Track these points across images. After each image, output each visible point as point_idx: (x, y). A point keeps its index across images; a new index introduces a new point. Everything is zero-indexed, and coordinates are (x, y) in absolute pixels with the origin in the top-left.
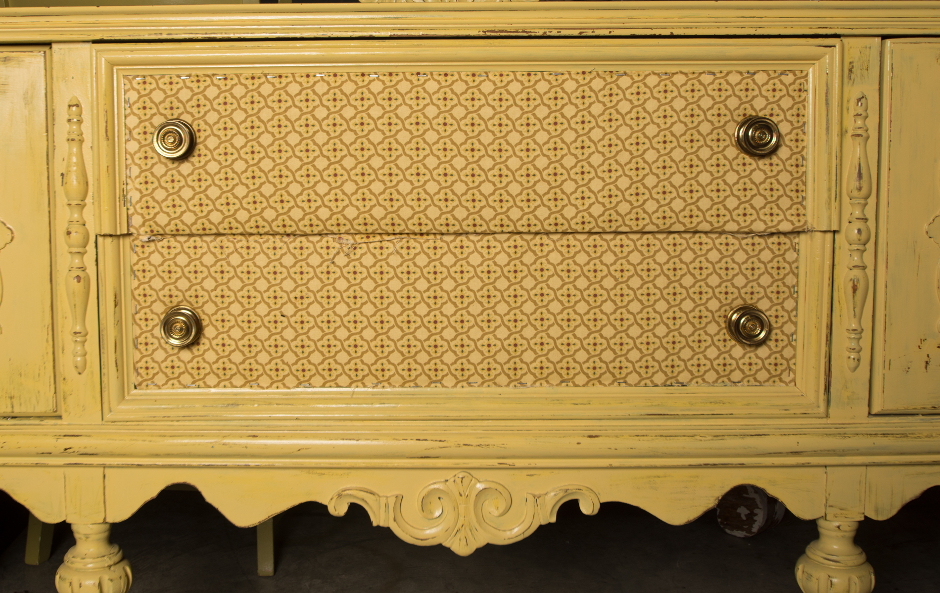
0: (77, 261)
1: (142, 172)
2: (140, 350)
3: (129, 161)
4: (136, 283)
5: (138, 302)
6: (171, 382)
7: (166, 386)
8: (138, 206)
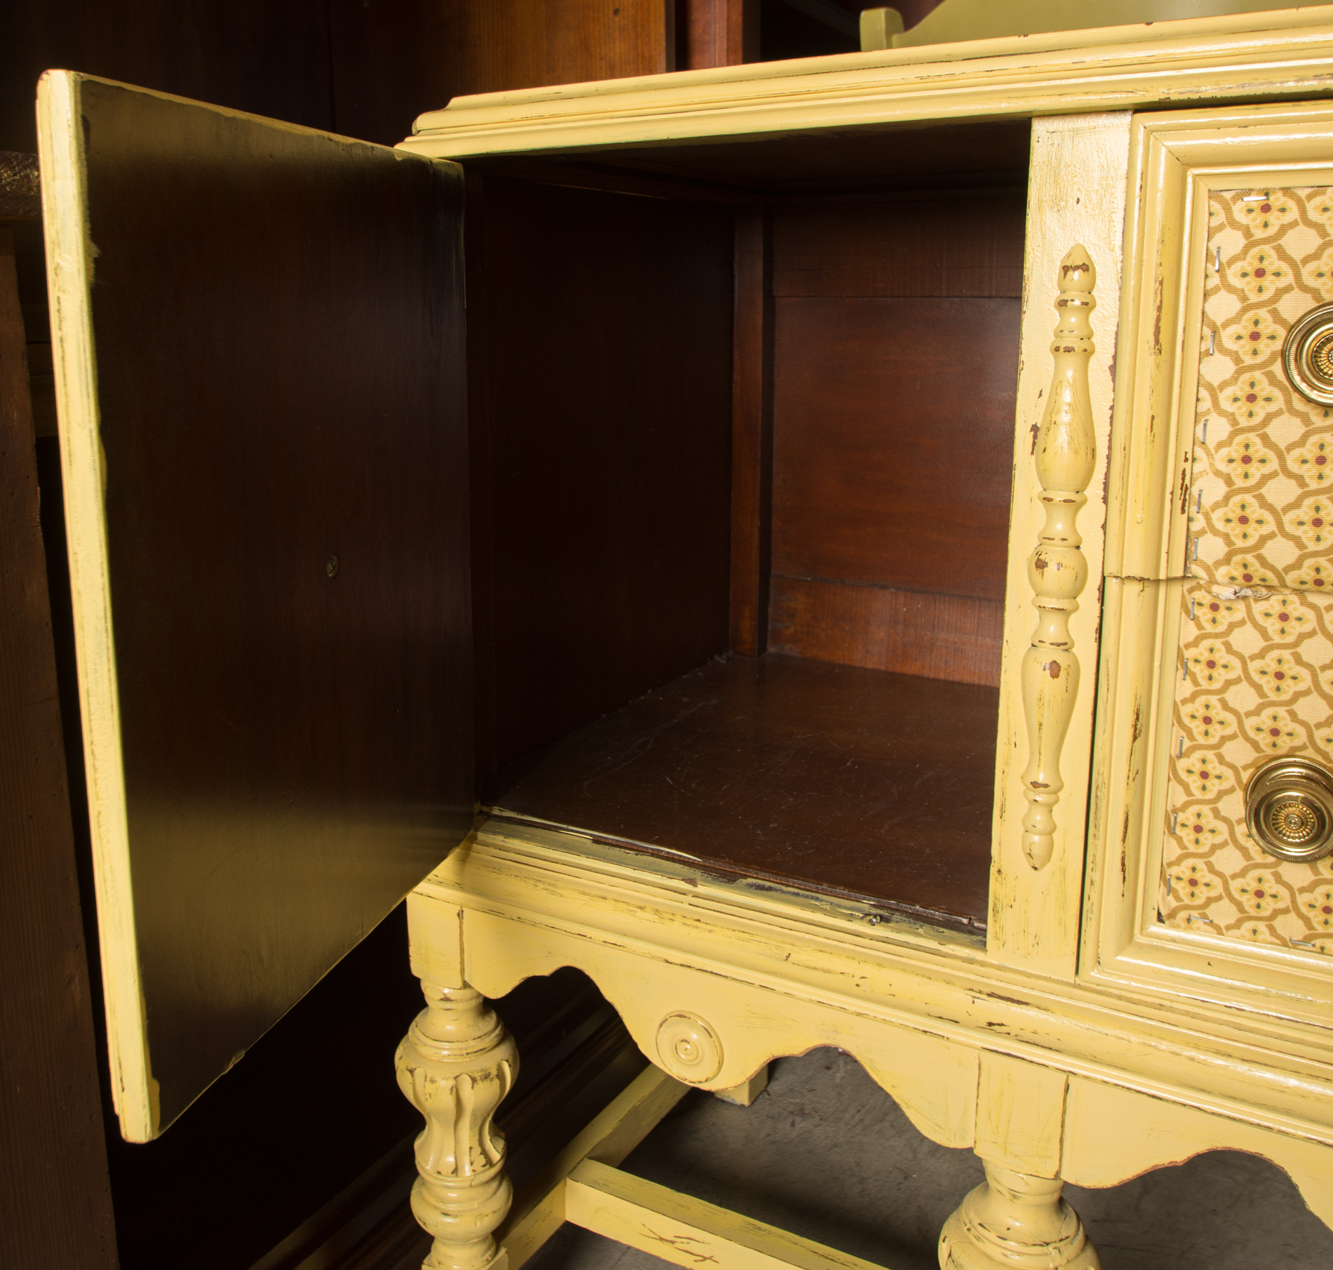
0: (1052, 630)
1: (1237, 432)
2: (1179, 840)
3: (1206, 404)
4: (1187, 688)
5: (1189, 732)
6: (1249, 925)
7: (1235, 932)
8: (1217, 518)
